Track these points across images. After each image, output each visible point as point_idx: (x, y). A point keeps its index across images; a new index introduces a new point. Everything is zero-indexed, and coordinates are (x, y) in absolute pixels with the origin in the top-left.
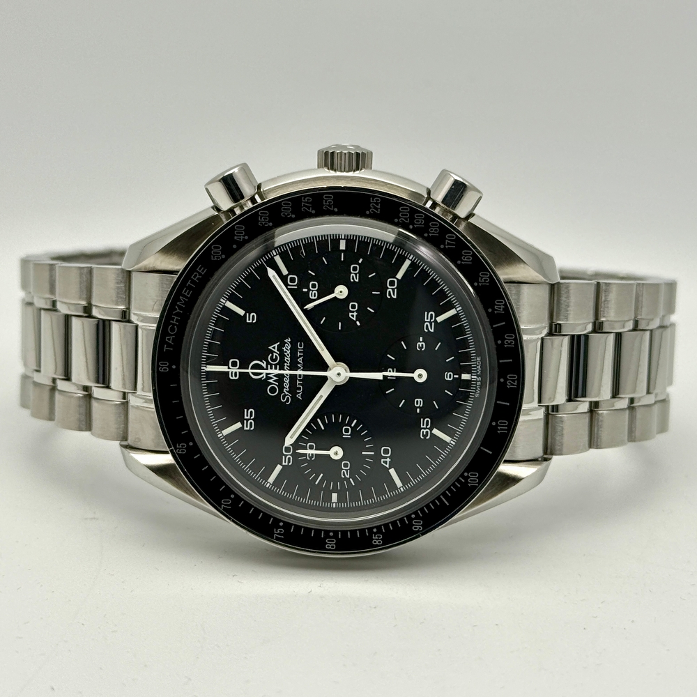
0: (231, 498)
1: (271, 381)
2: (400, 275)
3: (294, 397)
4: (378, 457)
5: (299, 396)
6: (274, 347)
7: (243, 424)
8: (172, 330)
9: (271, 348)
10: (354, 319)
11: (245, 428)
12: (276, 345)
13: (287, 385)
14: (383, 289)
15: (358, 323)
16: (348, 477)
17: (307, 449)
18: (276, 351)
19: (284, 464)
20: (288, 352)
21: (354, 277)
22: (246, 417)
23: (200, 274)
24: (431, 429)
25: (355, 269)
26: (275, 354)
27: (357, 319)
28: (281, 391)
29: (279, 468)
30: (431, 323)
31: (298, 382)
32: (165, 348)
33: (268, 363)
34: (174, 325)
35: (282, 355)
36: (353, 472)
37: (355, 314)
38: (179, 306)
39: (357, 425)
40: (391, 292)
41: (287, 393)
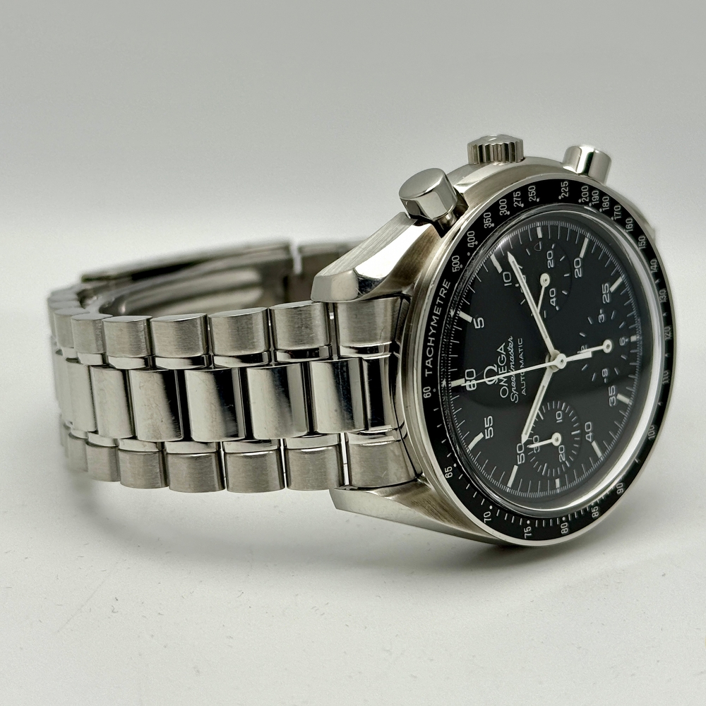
0: (490, 510)
1: (502, 383)
2: (582, 255)
3: (520, 395)
4: (583, 433)
5: (524, 392)
6: (501, 349)
7: (484, 434)
8: (430, 353)
9: (499, 350)
10: (554, 305)
11: (487, 438)
12: (502, 346)
13: (514, 384)
14: (572, 270)
15: (557, 308)
16: (564, 460)
17: (533, 443)
18: (503, 352)
19: (519, 463)
20: (512, 351)
21: (551, 264)
22: (486, 426)
23: (446, 289)
24: (616, 395)
25: (550, 255)
26: (502, 355)
27: (557, 304)
28: (511, 391)
29: (516, 468)
30: (606, 294)
31: (522, 378)
32: (427, 373)
33: (499, 366)
34: (430, 346)
35: (508, 355)
36: (568, 454)
37: (554, 300)
38: (433, 326)
39: (566, 408)
40: (578, 273)
41: (514, 392)
